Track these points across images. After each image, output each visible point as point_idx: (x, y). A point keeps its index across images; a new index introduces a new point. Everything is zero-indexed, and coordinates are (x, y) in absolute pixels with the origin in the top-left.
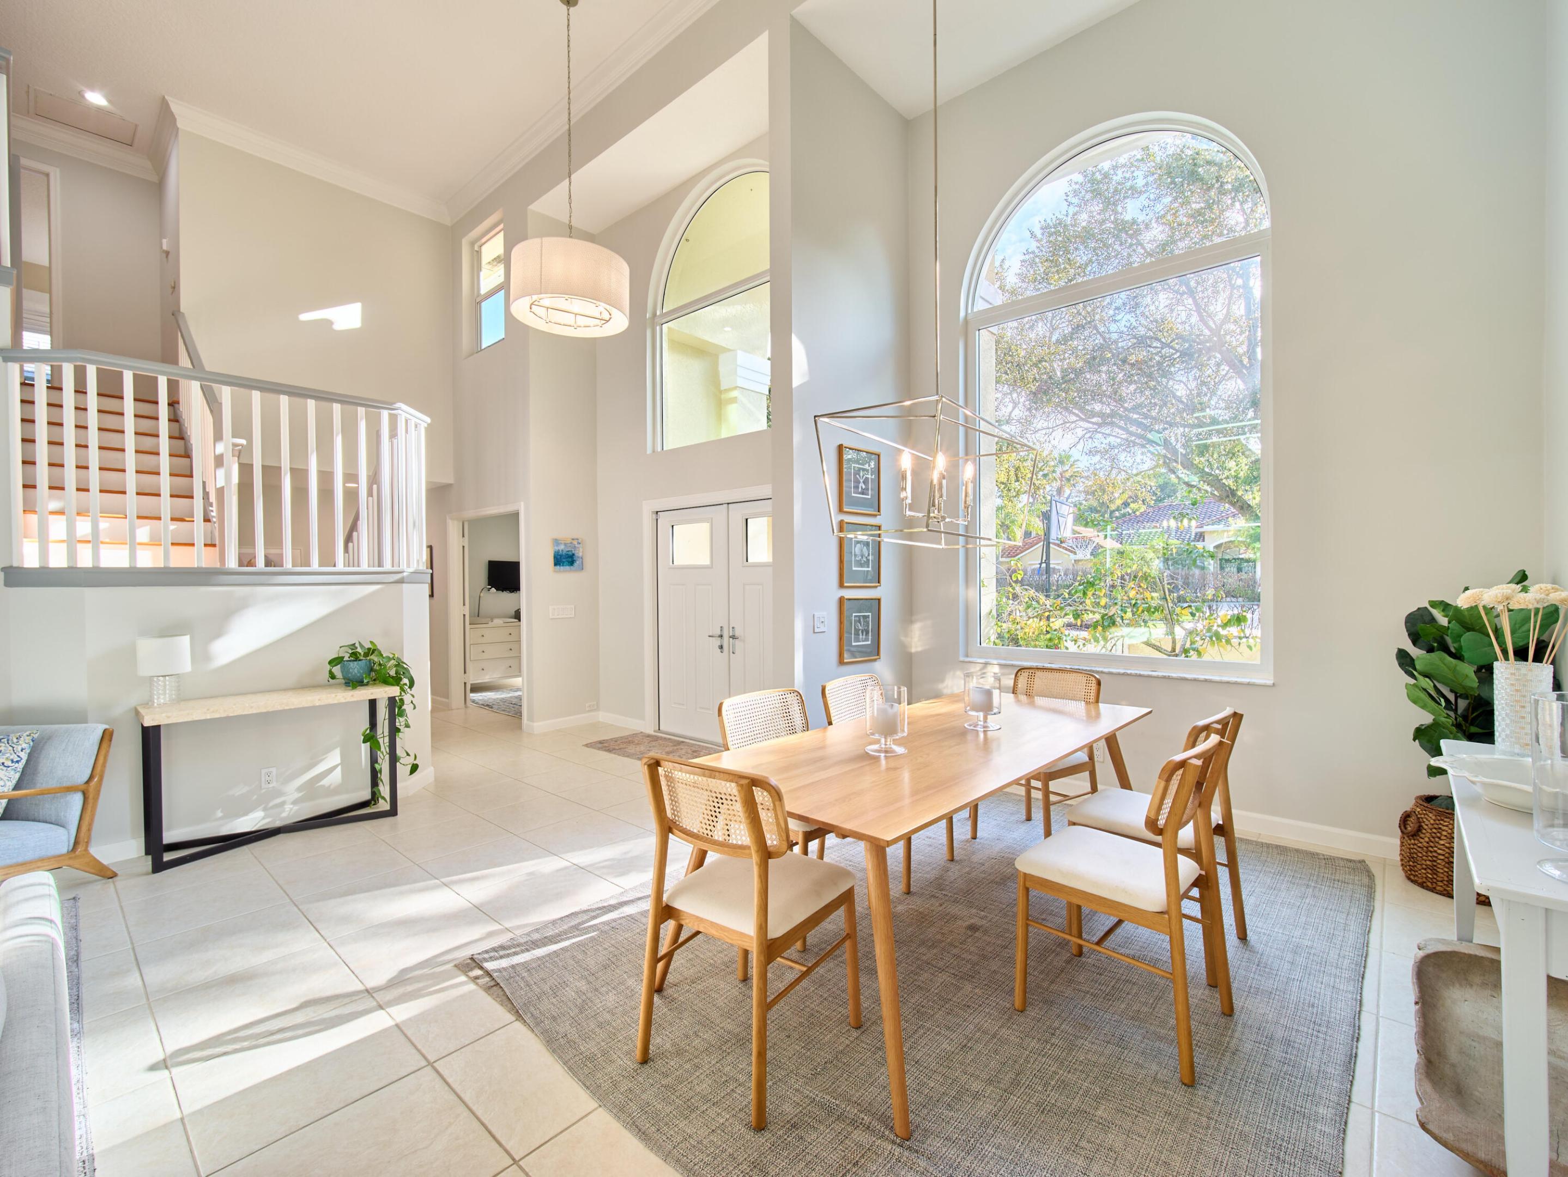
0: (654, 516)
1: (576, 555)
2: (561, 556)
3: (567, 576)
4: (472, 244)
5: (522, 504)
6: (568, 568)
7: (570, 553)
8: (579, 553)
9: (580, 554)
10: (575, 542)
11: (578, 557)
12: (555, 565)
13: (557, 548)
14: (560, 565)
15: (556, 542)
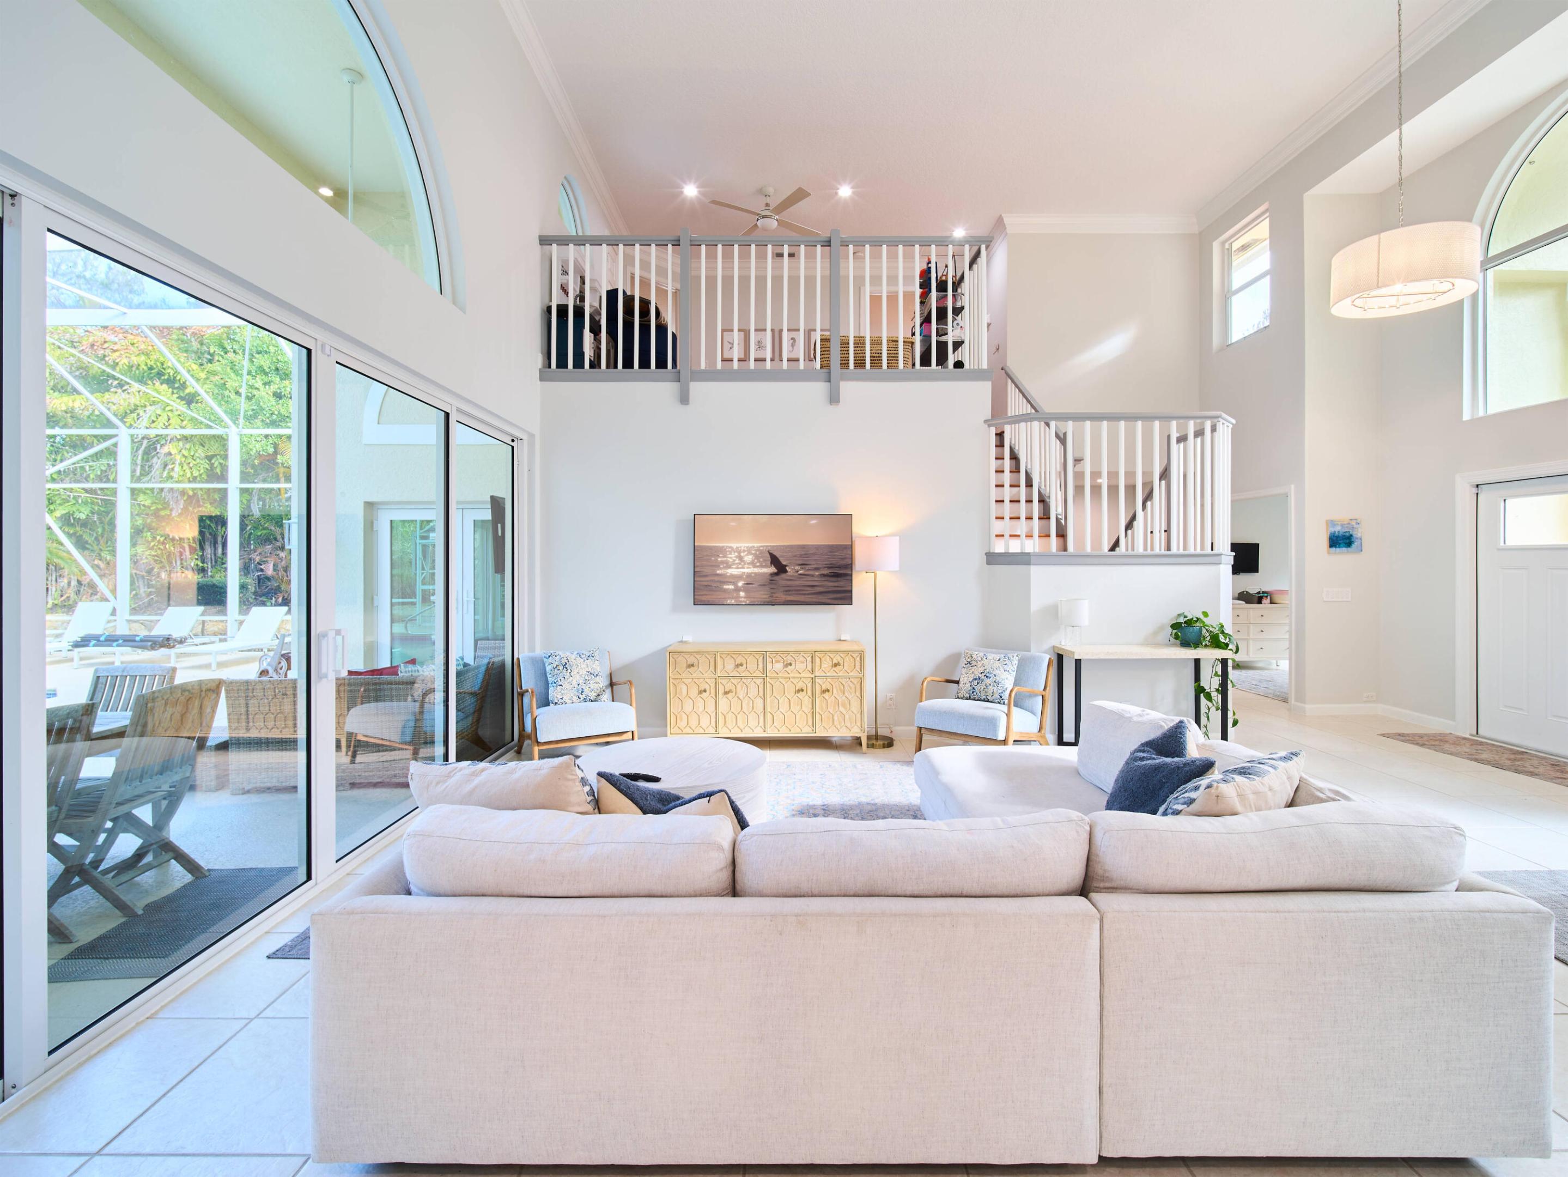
0: (1474, 490)
1: (1354, 536)
2: (1337, 537)
3: (1342, 557)
4: (1223, 243)
5: (1293, 486)
6: (1344, 549)
7: (1347, 534)
8: (1357, 534)
9: (1359, 535)
10: (1353, 523)
11: (1357, 538)
12: (1331, 546)
13: (1332, 530)
14: (1336, 547)
15: (1331, 523)
